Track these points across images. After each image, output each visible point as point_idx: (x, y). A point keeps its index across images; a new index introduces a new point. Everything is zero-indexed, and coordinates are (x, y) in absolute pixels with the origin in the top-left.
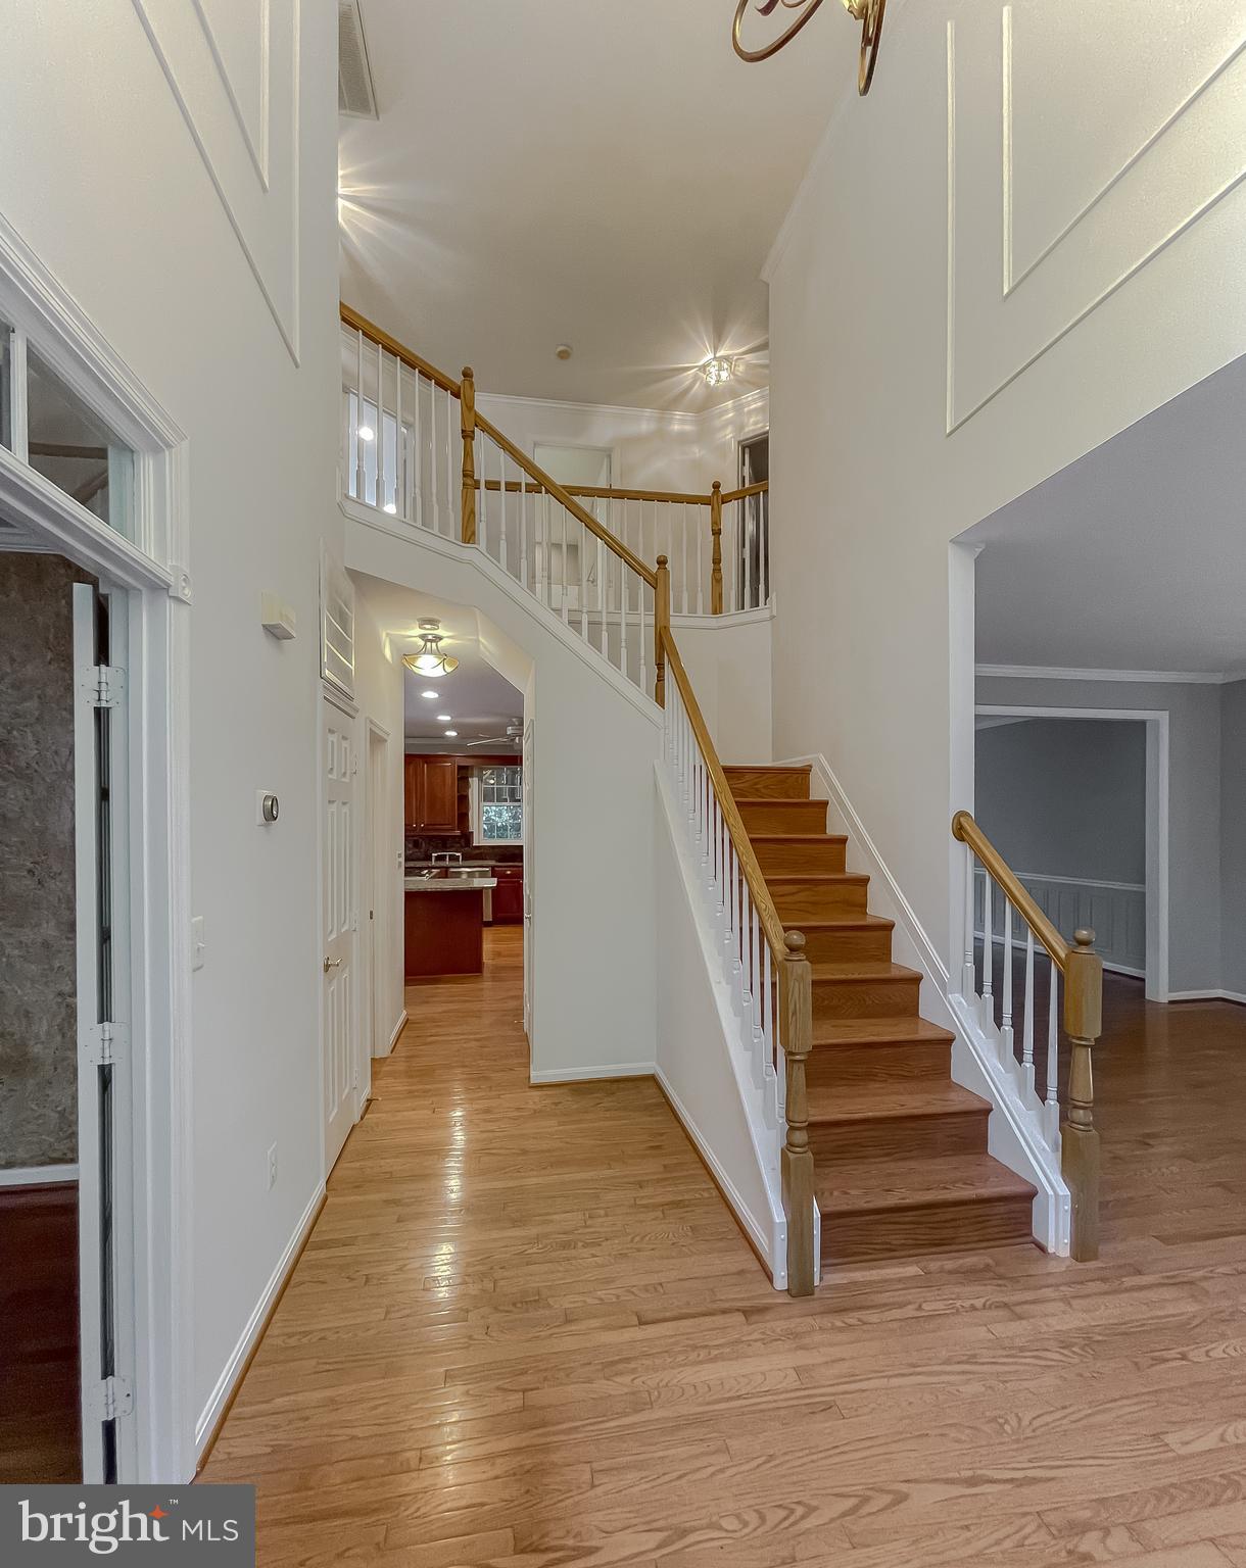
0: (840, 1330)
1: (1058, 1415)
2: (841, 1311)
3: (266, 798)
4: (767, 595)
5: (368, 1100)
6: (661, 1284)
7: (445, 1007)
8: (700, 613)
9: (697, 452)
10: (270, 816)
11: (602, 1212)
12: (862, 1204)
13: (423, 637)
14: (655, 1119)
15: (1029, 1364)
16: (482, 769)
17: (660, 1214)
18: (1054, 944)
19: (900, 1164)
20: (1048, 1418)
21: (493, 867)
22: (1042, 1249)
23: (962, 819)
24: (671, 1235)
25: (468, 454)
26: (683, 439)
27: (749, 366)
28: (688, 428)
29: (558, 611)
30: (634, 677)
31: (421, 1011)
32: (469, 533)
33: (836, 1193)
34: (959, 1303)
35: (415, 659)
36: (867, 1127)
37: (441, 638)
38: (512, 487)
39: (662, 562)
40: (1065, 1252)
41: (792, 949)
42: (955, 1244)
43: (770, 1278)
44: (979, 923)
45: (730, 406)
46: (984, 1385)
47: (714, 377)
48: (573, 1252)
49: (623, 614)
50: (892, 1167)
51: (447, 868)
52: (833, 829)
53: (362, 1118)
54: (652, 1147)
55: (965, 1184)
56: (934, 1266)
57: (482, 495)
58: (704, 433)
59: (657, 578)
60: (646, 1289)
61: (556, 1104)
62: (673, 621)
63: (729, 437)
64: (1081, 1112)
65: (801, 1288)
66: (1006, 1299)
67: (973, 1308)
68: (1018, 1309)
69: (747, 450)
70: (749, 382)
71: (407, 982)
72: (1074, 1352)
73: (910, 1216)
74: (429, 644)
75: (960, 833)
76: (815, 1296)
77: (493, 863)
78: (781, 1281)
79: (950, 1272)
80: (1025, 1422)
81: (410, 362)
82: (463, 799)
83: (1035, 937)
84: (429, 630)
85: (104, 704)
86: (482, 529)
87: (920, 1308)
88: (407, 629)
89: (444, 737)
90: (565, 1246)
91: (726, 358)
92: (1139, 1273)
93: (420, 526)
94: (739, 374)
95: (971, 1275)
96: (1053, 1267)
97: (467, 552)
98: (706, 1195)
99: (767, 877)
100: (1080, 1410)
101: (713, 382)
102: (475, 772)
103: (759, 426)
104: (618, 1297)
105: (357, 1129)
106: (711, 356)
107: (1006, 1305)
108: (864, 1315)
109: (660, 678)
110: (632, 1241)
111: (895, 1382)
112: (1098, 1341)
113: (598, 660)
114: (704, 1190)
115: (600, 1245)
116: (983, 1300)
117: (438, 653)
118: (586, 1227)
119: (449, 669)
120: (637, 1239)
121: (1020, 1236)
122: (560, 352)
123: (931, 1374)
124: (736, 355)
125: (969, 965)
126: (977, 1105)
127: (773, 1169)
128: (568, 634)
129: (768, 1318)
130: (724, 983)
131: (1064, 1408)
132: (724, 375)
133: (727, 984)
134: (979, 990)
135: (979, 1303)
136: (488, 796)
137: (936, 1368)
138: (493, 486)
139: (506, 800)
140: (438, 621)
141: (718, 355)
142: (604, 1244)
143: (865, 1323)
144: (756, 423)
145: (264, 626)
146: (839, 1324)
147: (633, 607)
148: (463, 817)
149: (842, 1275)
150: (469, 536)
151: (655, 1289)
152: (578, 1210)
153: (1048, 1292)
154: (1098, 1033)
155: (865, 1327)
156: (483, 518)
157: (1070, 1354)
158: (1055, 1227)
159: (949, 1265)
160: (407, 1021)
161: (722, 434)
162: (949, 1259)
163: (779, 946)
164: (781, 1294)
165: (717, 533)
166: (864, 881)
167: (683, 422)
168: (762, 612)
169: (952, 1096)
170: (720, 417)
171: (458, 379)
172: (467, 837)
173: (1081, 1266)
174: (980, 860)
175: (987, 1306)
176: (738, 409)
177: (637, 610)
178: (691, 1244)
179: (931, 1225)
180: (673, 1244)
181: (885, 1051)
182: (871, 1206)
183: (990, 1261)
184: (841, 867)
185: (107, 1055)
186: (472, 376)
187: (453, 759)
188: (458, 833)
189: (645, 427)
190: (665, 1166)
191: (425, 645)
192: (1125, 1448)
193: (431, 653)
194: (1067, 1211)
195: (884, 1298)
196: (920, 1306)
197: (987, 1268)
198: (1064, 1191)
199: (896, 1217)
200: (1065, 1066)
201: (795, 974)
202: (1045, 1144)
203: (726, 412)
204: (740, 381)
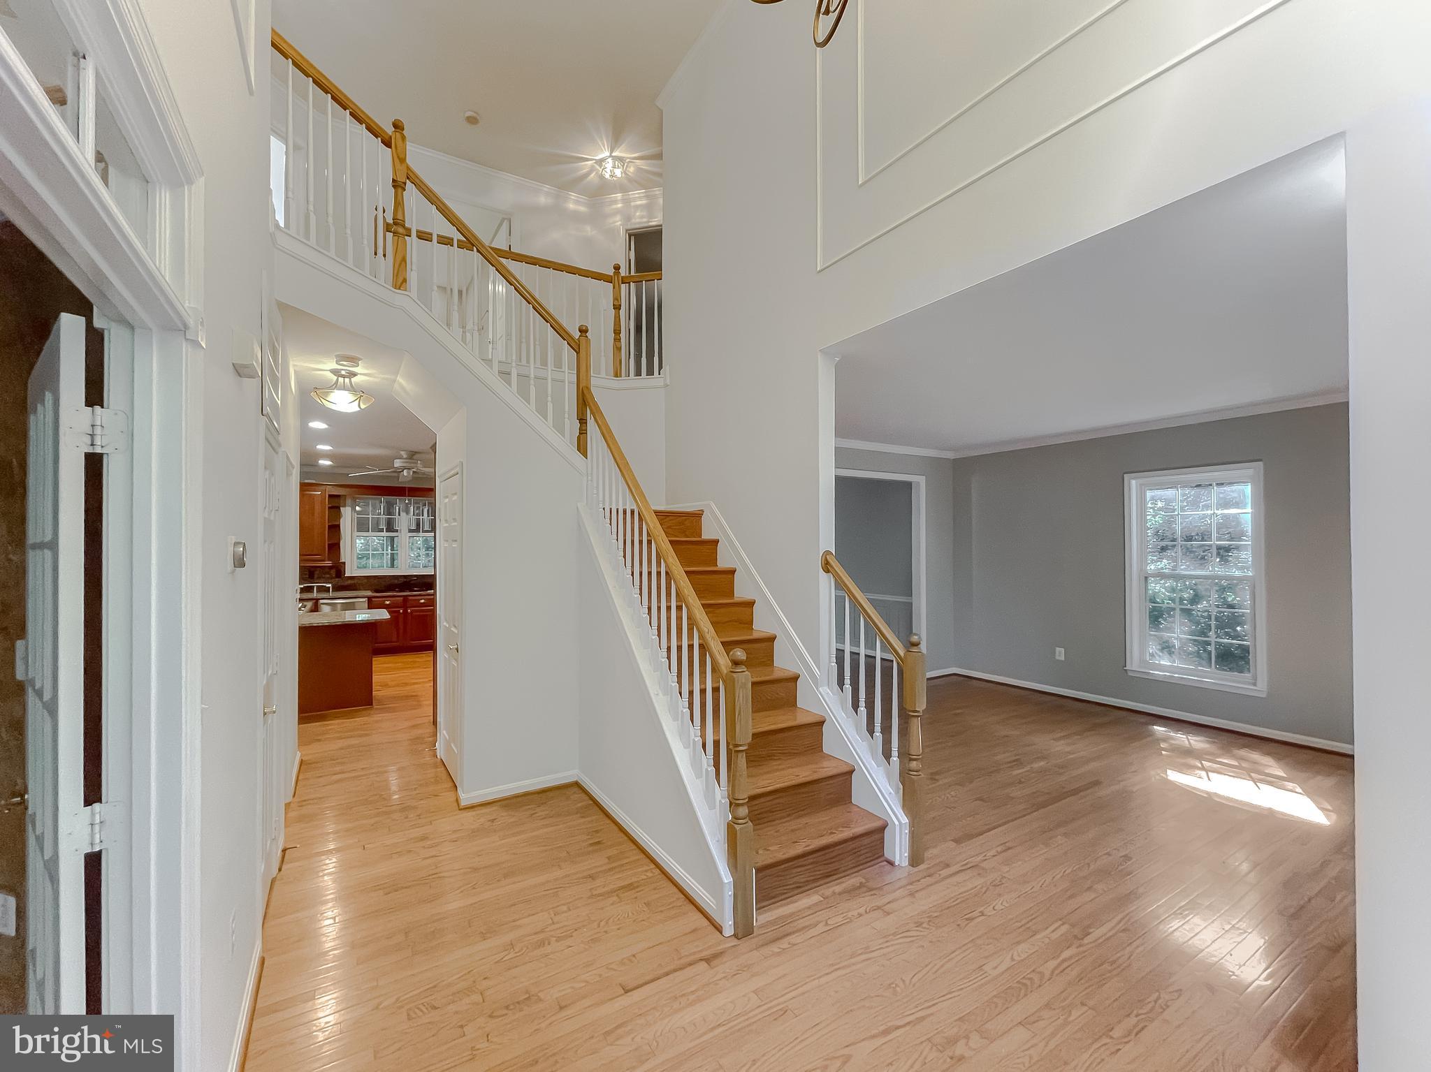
0: (779, 954)
1: (924, 971)
2: (776, 940)
3: (236, 544)
4: (660, 367)
5: (283, 851)
6: (634, 956)
7: (341, 743)
8: (603, 374)
9: (589, 230)
10: (240, 562)
11: (565, 908)
12: (781, 856)
13: (335, 372)
14: (587, 819)
15: (901, 943)
16: (354, 499)
17: (615, 898)
18: (896, 646)
19: (799, 821)
20: (920, 975)
21: (370, 599)
22: (891, 863)
23: (828, 557)
24: (630, 914)
25: (399, 204)
26: (576, 217)
27: (639, 170)
28: (582, 209)
29: (489, 362)
30: (560, 428)
31: (315, 750)
32: (400, 280)
33: (761, 852)
34: (850, 914)
35: (327, 394)
36: (775, 796)
37: (355, 375)
38: (445, 241)
39: (583, 331)
40: (905, 863)
41: (736, 663)
42: (841, 873)
43: (719, 929)
44: (840, 637)
45: (619, 198)
46: (878, 965)
47: (609, 171)
48: (548, 949)
49: (550, 370)
50: (794, 824)
51: (317, 600)
52: (723, 563)
53: (280, 870)
54: (591, 845)
55: (843, 827)
56: (828, 892)
57: (413, 241)
58: (596, 215)
59: (578, 343)
60: (622, 963)
61: (493, 821)
62: (593, 381)
63: (618, 224)
64: (915, 762)
65: (744, 930)
66: (877, 904)
67: (860, 915)
68: (887, 908)
69: (633, 238)
70: (636, 182)
71: (299, 723)
72: (925, 928)
73: (810, 859)
74: (341, 380)
75: (827, 567)
76: (755, 934)
77: (369, 593)
78: (729, 930)
79: (840, 894)
80: (907, 982)
81: (341, 101)
82: (335, 529)
83: (882, 642)
84: (345, 367)
85: (98, 450)
86: (413, 277)
87: (827, 924)
88: (320, 362)
89: (316, 465)
90: (541, 944)
91: (621, 159)
92: (948, 866)
93: (352, 267)
94: (630, 174)
95: (852, 892)
96: (897, 874)
97: (399, 298)
98: (650, 874)
99: (703, 602)
100: (936, 965)
101: (607, 176)
102: (349, 501)
103: (645, 220)
104: (600, 975)
105: (277, 883)
106: (607, 154)
107: (879, 908)
108: (793, 939)
109: (583, 432)
110: (599, 926)
111: (823, 980)
112: (936, 917)
113: (528, 412)
114: (646, 871)
115: (572, 936)
116: (864, 908)
117: (352, 389)
118: (553, 923)
119: (363, 406)
120: (603, 923)
121: (877, 858)
122: (470, 117)
123: (844, 968)
124: (628, 158)
125: (833, 664)
126: (845, 769)
127: (718, 841)
128: (498, 384)
129: (725, 959)
130: (661, 695)
131: (927, 966)
132: (618, 172)
133: (664, 695)
134: (841, 683)
135: (862, 910)
136: (362, 526)
137: (846, 963)
138: (424, 236)
139: (382, 530)
140: (360, 359)
141: (614, 154)
142: (574, 934)
143: (795, 945)
144: (642, 217)
145: (233, 364)
146: (777, 950)
147: (558, 365)
148: (334, 547)
149: (769, 914)
150: (400, 282)
151: (630, 961)
152: (542, 911)
153: (898, 894)
154: (924, 707)
155: (795, 947)
156: (414, 268)
157: (922, 930)
158: (898, 847)
159: (838, 889)
160: (302, 763)
161: (611, 220)
162: (837, 885)
163: (724, 662)
164: (729, 939)
165: (617, 307)
166: (751, 604)
167: (577, 202)
168: (656, 380)
169: (826, 764)
170: (610, 205)
171: (390, 130)
172: (338, 569)
173: (916, 869)
174: (840, 585)
175: (868, 911)
176: (626, 201)
177: (561, 368)
178: (648, 918)
179: (825, 862)
180: (634, 921)
181: (780, 736)
182: (786, 856)
183: (864, 881)
184: (731, 593)
185: (97, 841)
186: (403, 129)
187: (323, 488)
188: (328, 563)
189: (543, 200)
190: (609, 858)
191: (337, 379)
192: (965, 981)
193: (344, 388)
194: (906, 833)
195: (801, 923)
196: (827, 923)
197: (862, 885)
198: (905, 820)
199: (801, 862)
200: (904, 732)
201: (740, 684)
202: (891, 790)
203: (615, 202)
204: (630, 180)
